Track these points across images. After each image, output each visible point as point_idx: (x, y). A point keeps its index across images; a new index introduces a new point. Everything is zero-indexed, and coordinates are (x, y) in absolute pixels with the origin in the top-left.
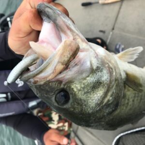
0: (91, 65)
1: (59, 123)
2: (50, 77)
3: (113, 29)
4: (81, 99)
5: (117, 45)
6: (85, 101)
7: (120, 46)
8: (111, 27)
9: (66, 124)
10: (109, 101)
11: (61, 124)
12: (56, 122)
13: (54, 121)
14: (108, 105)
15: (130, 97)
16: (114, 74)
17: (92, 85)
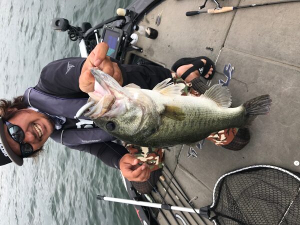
0: (126, 107)
1: (148, 156)
2: (100, 115)
3: (223, 46)
4: (123, 127)
5: (226, 66)
6: (127, 128)
7: (230, 67)
8: (221, 44)
9: (157, 158)
10: (144, 128)
11: (151, 158)
12: (145, 155)
13: (143, 153)
14: (144, 130)
15: (170, 124)
16: (147, 110)
17: (129, 118)
